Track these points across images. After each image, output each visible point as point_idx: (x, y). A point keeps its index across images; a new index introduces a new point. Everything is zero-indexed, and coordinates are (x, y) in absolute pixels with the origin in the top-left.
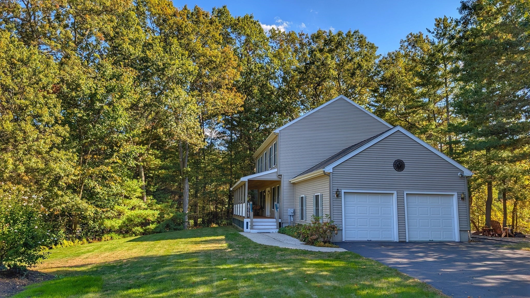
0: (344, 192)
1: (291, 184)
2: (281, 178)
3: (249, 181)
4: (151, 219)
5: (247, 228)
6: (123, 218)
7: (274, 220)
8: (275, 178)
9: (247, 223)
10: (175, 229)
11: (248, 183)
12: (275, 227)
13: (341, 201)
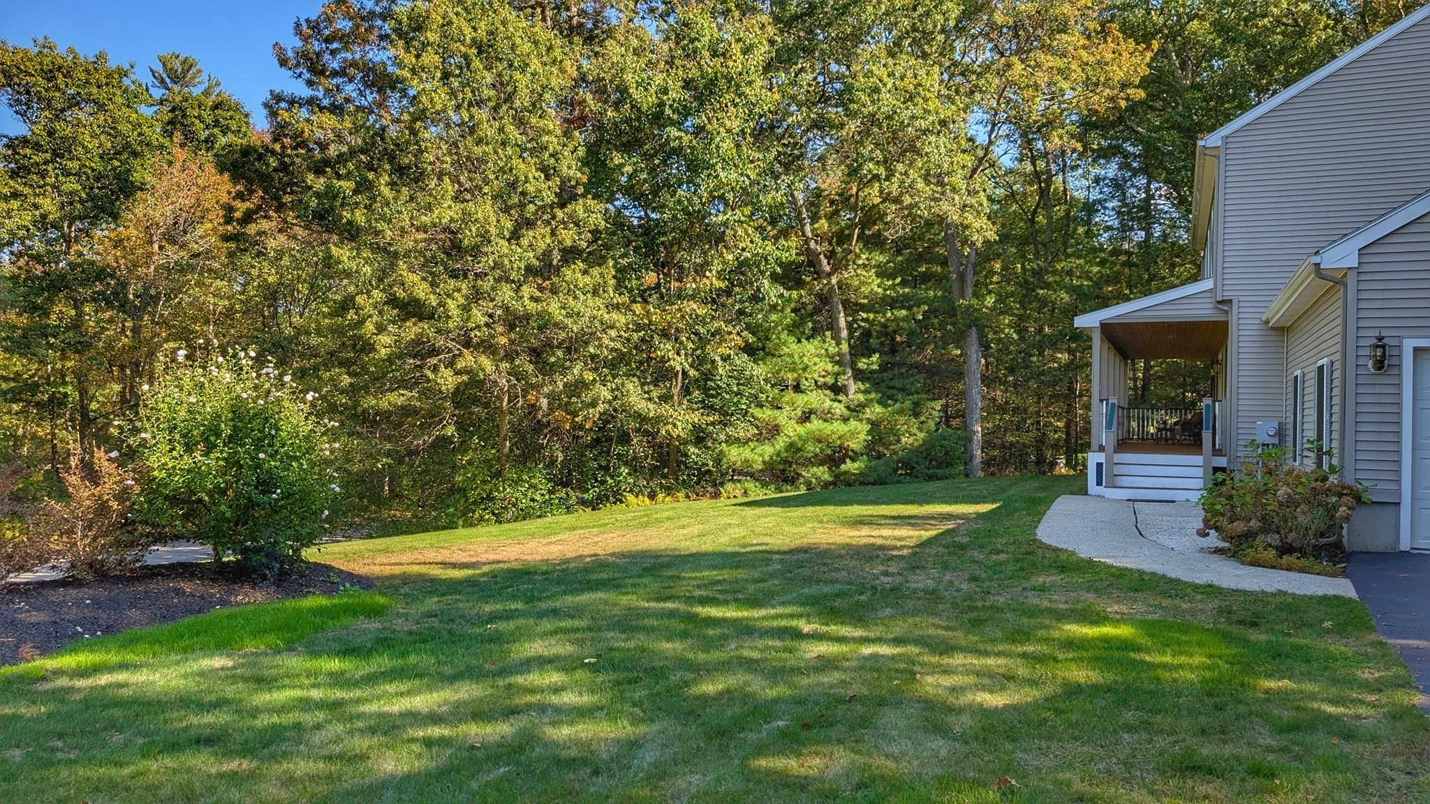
0: (1417, 350)
1: (1273, 332)
2: (1227, 312)
3: (1106, 328)
4: (855, 445)
5: (1099, 483)
6: (781, 443)
7: (1198, 460)
8: (1203, 311)
9: (1099, 465)
10: (931, 478)
11: (1103, 332)
12: (1199, 483)
13: (1399, 385)
